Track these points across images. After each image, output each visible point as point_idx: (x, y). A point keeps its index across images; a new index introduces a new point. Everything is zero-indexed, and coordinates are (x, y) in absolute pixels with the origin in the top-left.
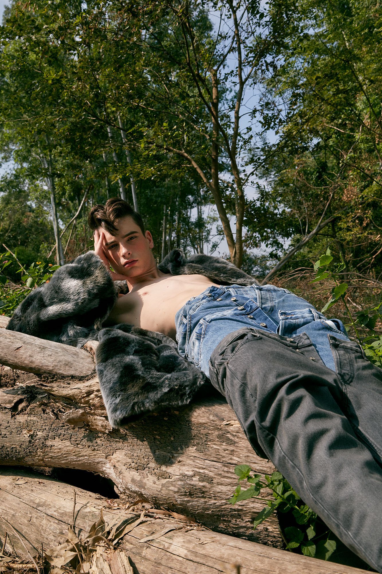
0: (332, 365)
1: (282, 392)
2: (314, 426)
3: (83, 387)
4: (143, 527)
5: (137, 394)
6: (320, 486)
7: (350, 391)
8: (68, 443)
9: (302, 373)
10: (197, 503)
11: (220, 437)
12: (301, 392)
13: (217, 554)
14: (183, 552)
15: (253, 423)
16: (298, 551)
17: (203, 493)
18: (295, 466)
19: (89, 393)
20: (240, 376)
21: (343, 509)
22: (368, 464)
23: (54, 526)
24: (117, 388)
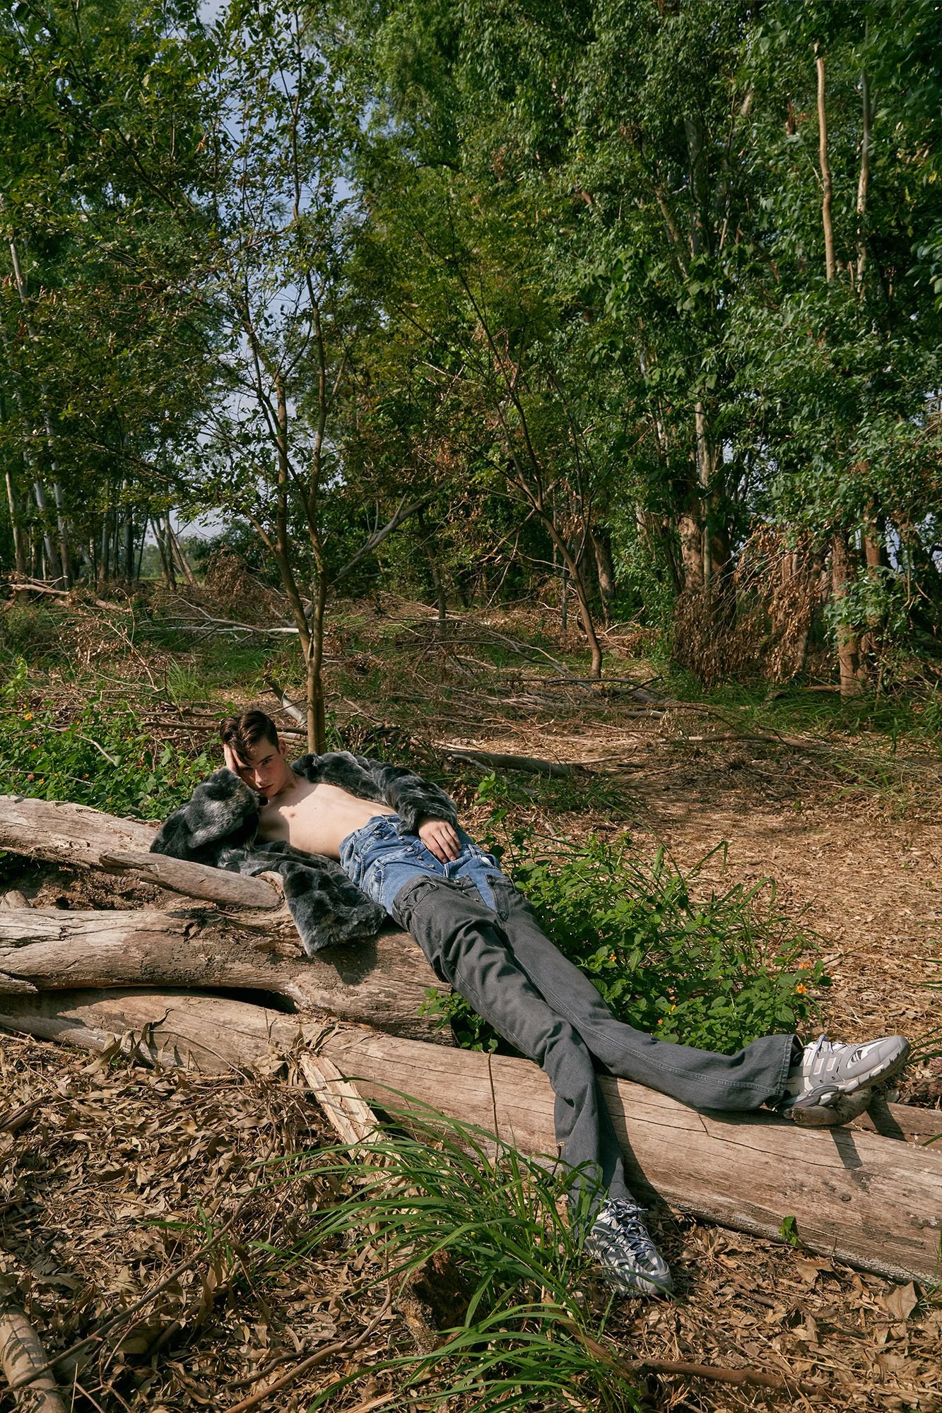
0: (491, 904)
1: (461, 934)
2: (486, 960)
3: (273, 916)
4: (339, 1038)
5: (330, 927)
6: (492, 1003)
7: (506, 927)
8: (249, 966)
9: (475, 918)
10: (383, 1015)
11: (402, 961)
12: (474, 934)
13: (409, 1054)
14: (380, 1055)
15: (438, 957)
16: (469, 1048)
17: (388, 1007)
18: (472, 989)
19: (279, 924)
20: (426, 921)
21: (509, 1018)
22: (525, 986)
23: (247, 1040)
24: (312, 921)
